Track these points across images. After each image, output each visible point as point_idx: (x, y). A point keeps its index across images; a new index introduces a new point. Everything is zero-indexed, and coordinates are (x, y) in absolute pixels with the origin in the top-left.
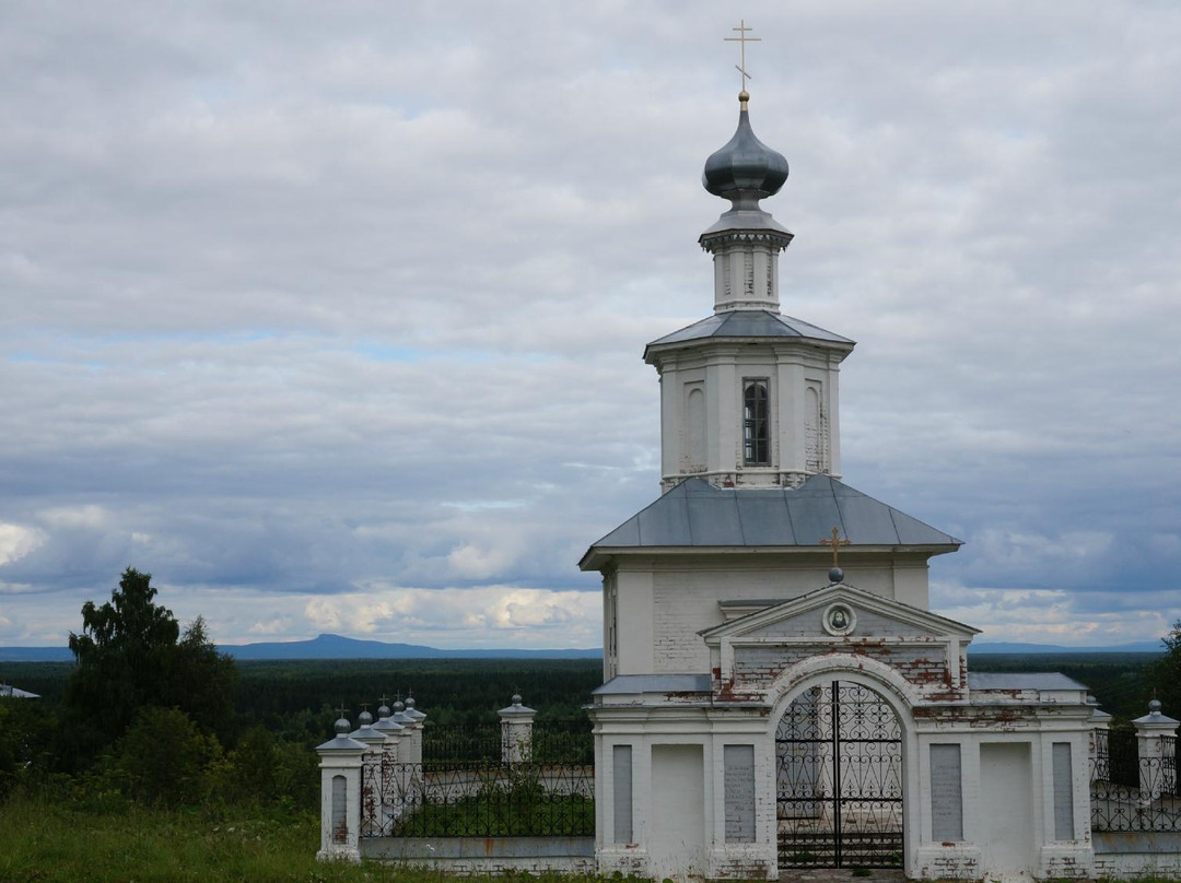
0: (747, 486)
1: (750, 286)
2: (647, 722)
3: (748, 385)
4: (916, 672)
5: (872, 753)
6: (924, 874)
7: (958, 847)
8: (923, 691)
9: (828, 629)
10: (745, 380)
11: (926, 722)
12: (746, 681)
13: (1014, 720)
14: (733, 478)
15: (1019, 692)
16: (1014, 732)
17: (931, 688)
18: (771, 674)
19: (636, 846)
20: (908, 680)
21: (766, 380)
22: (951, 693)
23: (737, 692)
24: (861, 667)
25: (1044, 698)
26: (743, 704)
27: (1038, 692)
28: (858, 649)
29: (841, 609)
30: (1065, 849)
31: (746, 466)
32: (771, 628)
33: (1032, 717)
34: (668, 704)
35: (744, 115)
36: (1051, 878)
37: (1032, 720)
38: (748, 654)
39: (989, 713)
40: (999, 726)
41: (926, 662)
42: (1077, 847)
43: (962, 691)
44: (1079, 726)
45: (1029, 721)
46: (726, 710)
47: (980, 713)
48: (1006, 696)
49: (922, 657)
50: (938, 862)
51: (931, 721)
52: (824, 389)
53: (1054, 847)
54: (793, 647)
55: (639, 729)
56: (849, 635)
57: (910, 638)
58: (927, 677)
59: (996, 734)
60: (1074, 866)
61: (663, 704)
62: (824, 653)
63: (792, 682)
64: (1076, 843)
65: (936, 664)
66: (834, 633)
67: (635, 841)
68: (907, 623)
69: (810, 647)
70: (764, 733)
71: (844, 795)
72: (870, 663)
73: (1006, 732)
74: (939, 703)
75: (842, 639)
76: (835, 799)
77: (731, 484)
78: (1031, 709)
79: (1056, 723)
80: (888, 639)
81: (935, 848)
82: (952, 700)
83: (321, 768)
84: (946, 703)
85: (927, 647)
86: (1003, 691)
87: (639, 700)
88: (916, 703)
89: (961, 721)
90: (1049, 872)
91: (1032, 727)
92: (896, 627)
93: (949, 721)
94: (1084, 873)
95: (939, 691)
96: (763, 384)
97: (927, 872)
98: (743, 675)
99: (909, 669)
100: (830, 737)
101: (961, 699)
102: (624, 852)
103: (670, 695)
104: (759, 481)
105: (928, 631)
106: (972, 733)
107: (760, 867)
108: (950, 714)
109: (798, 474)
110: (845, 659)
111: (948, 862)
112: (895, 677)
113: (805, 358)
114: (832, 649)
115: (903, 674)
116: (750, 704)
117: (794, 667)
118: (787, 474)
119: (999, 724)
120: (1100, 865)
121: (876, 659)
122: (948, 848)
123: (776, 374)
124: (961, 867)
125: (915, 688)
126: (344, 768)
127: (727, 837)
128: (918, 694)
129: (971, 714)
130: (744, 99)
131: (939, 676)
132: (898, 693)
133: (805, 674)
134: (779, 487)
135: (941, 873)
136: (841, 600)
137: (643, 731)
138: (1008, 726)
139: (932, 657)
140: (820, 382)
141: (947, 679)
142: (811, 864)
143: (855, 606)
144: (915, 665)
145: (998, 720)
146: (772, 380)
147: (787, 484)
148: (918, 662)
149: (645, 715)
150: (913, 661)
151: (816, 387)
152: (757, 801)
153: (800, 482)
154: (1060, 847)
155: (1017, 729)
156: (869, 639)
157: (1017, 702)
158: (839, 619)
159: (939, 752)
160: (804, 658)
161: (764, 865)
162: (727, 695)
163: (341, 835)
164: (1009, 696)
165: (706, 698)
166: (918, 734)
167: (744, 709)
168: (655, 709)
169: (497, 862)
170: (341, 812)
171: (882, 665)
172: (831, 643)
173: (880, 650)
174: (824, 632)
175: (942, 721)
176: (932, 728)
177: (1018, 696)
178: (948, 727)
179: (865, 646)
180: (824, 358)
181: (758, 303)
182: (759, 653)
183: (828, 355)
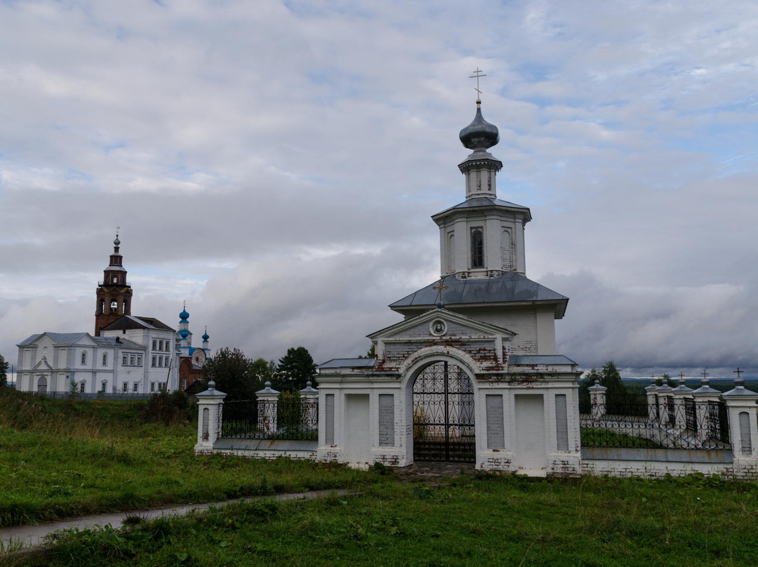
0: (473, 278)
1: (480, 186)
2: (341, 382)
3: (473, 230)
4: (478, 355)
5: (464, 400)
6: (482, 467)
7: (501, 452)
8: (482, 366)
9: (432, 333)
10: (471, 228)
11: (483, 382)
12: (391, 361)
13: (533, 381)
14: (466, 274)
15: (536, 365)
16: (533, 388)
17: (486, 364)
18: (404, 357)
19: (336, 446)
20: (475, 359)
21: (482, 227)
22: (497, 366)
23: (386, 366)
24: (448, 352)
25: (550, 369)
26: (389, 373)
27: (547, 365)
28: (449, 343)
29: (440, 322)
30: (563, 456)
31: (472, 268)
32: (404, 333)
33: (542, 380)
34: (353, 373)
35: (479, 110)
36: (554, 473)
37: (543, 382)
38: (392, 347)
39: (518, 377)
40: (525, 385)
41: (485, 350)
42: (571, 455)
43: (504, 365)
44: (570, 385)
45: (542, 382)
46: (379, 376)
47: (513, 377)
48: (528, 368)
49: (482, 346)
50: (490, 460)
51: (486, 382)
52: (513, 231)
53: (556, 454)
54: (414, 343)
55: (338, 386)
56: (444, 335)
57: (475, 336)
58: (485, 358)
59: (523, 390)
60: (567, 466)
61: (350, 373)
62: (431, 346)
63: (412, 361)
64: (570, 452)
65: (490, 351)
66: (435, 335)
67: (335, 444)
68: (473, 328)
69: (423, 343)
70: (400, 388)
71: (451, 422)
72: (453, 351)
73: (528, 388)
74: (490, 372)
75: (439, 338)
76: (445, 425)
77: (465, 277)
78: (541, 375)
79: (557, 383)
80: (463, 337)
81: (489, 452)
82: (498, 370)
83: (198, 405)
84: (494, 372)
85: (485, 342)
86: (527, 365)
87: (338, 371)
88: (477, 372)
89: (503, 382)
90: (553, 469)
91: (543, 386)
92: (468, 331)
93: (496, 382)
94: (574, 470)
95: (491, 365)
96: (480, 230)
97: (484, 466)
98: (390, 358)
99: (475, 354)
100: (443, 391)
101: (503, 370)
102: (329, 448)
103: (353, 368)
104: (479, 275)
105: (486, 333)
106: (510, 389)
107: (396, 459)
108: (495, 378)
109: (497, 271)
110: (441, 349)
111: (496, 461)
112: (467, 358)
113: (500, 216)
114: (434, 343)
115: (472, 357)
116: (392, 373)
117: (415, 354)
118: (491, 271)
119: (525, 384)
120: (585, 466)
121: (458, 348)
122: (496, 453)
123: (485, 225)
124: (503, 464)
125: (478, 364)
126: (208, 404)
127: (380, 443)
128: (478, 367)
129: (508, 378)
130: (479, 103)
131: (492, 357)
132: (468, 367)
133: (419, 357)
134: (488, 278)
135: (491, 467)
136: (438, 317)
137: (339, 387)
138: (530, 385)
139: (488, 347)
140: (511, 228)
141: (496, 359)
142: (423, 458)
143: (446, 320)
144: (479, 351)
145: (523, 381)
146: (484, 227)
147: (492, 276)
148: (480, 350)
149: (340, 379)
150: (478, 349)
151: (509, 230)
152: (395, 424)
153: (498, 275)
154: (560, 454)
155: (535, 386)
156: (453, 338)
157: (535, 371)
158: (439, 328)
159: (491, 399)
160: (420, 348)
161: (397, 459)
162: (380, 368)
163: (206, 437)
164: (531, 368)
165: (371, 370)
166: (480, 389)
167: (388, 375)
168: (344, 376)
169: (273, 452)
170: (206, 425)
171: (460, 352)
172: (434, 340)
173: (460, 344)
174: (431, 335)
175: (492, 382)
176: (487, 386)
177: (535, 368)
178: (496, 385)
179: (451, 341)
180: (512, 216)
181: (483, 194)
182: (398, 346)
183: (514, 215)
